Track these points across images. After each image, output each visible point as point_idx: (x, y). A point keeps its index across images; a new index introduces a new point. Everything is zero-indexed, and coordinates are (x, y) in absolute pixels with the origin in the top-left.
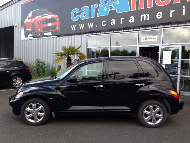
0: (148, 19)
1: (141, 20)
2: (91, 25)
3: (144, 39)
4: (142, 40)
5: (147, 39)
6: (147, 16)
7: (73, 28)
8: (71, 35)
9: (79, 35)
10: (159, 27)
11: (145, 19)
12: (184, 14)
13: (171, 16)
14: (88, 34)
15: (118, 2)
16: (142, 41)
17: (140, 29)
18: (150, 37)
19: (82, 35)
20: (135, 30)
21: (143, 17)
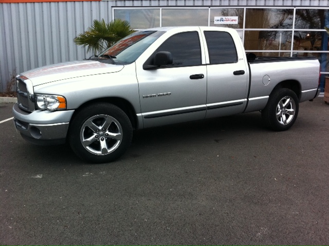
3: (218, 20)
4: (215, 21)
5: (223, 21)
10: (240, 4)
14: (114, 5)
16: (216, 23)
17: (214, 3)
18: (227, 17)
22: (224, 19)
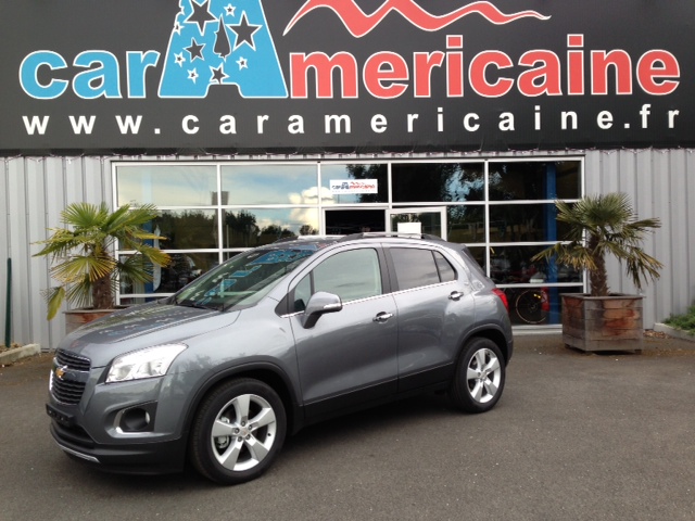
0: (348, 130)
1: (328, 130)
2: (129, 125)
3: (338, 187)
4: (331, 189)
5: (347, 188)
6: (343, 122)
7: (36, 125)
8: (24, 156)
9: (67, 158)
10: (379, 156)
11: (338, 130)
12: (441, 129)
13: (410, 129)
14: (117, 158)
15: (242, 63)
17: (326, 157)
18: (355, 181)
19: (87, 159)
20: (309, 157)
21: (333, 122)
22: (350, 185)
